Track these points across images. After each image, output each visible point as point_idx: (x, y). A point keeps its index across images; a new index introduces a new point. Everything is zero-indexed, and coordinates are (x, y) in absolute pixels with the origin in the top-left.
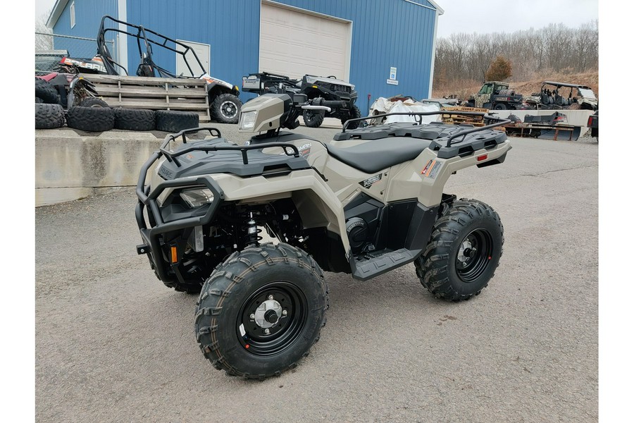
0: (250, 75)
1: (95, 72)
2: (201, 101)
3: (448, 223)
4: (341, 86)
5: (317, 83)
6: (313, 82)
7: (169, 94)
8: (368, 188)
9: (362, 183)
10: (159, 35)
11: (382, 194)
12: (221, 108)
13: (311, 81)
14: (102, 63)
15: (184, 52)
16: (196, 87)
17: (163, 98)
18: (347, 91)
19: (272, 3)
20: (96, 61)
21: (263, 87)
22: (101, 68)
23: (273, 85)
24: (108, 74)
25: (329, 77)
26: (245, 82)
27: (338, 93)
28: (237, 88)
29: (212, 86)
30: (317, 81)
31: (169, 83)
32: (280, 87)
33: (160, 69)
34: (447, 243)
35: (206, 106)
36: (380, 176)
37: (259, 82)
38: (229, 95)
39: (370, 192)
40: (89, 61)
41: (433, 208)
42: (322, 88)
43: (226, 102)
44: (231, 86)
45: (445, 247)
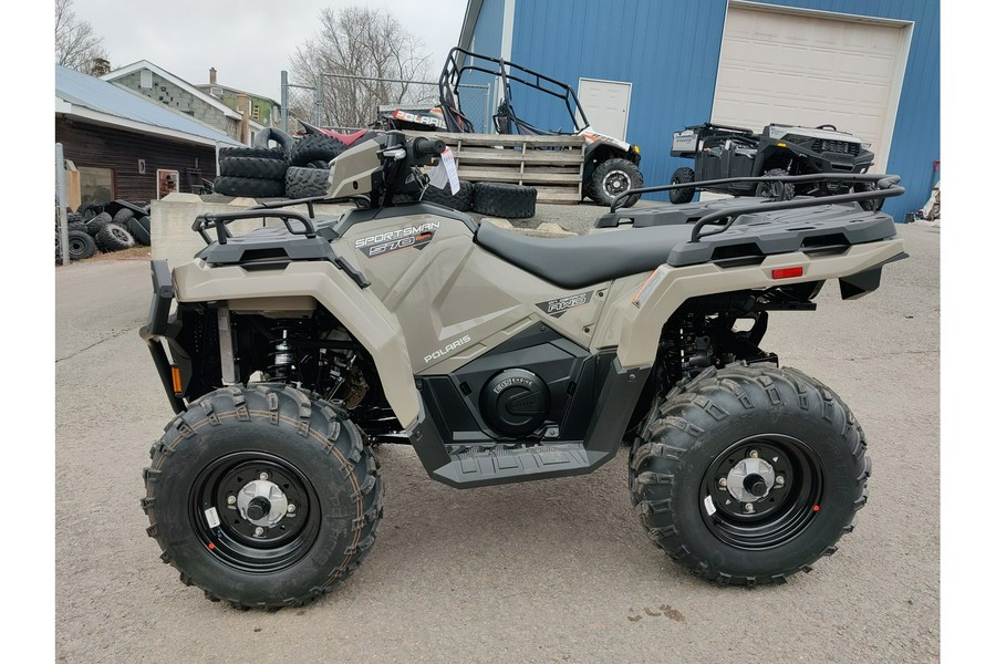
0: (686, 129)
1: (432, 128)
2: (572, 170)
3: (687, 409)
4: (836, 142)
5: (787, 137)
6: (779, 137)
7: (526, 159)
8: (558, 316)
9: (544, 306)
10: (527, 71)
11: (587, 331)
12: (605, 181)
13: (776, 134)
14: (441, 115)
15: (565, 95)
16: (570, 148)
17: (516, 166)
18: (849, 151)
19: (748, 6)
20: (434, 113)
21: (701, 148)
22: (440, 123)
23: (718, 145)
24: (448, 131)
25: (821, 128)
26: (675, 140)
27: (827, 156)
28: (637, 150)
29: (595, 146)
30: (788, 135)
31: (528, 143)
32: (727, 147)
33: (519, 122)
34: (672, 452)
35: (578, 178)
36: (589, 296)
37: (695, 140)
38: (619, 160)
39: (558, 324)
40: (425, 113)
41: (636, 371)
42: (794, 147)
43: (614, 172)
44: (626, 147)
45: (669, 459)
